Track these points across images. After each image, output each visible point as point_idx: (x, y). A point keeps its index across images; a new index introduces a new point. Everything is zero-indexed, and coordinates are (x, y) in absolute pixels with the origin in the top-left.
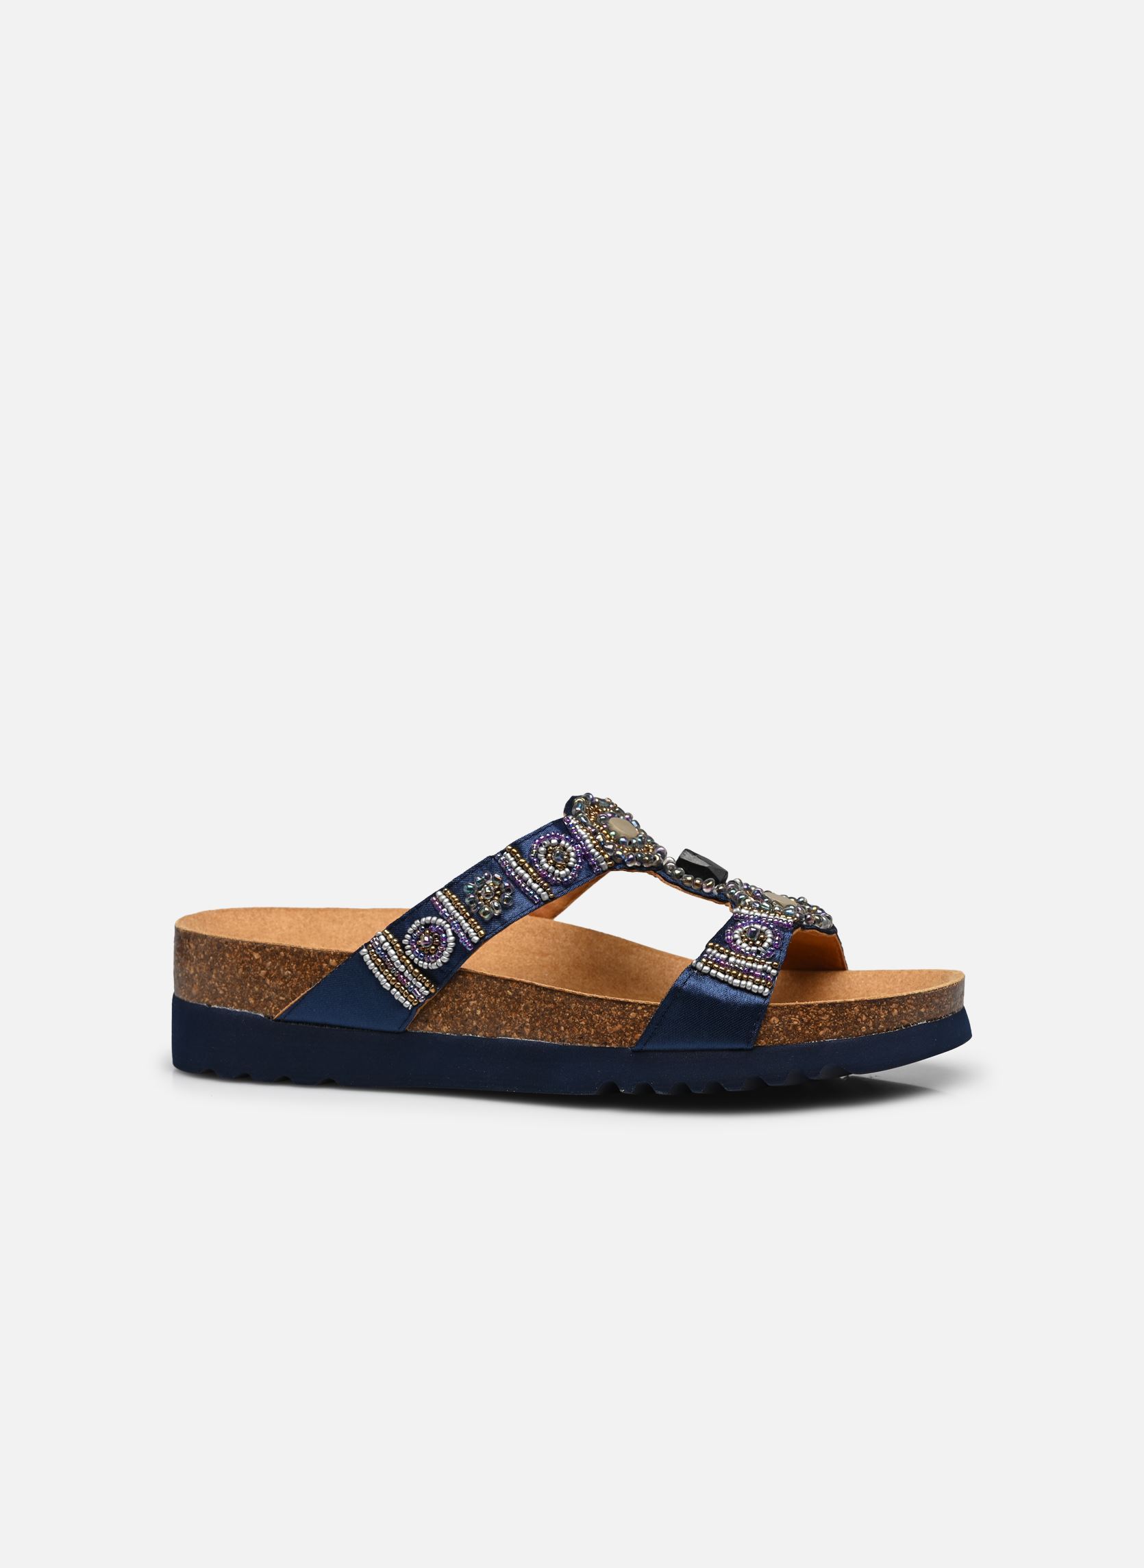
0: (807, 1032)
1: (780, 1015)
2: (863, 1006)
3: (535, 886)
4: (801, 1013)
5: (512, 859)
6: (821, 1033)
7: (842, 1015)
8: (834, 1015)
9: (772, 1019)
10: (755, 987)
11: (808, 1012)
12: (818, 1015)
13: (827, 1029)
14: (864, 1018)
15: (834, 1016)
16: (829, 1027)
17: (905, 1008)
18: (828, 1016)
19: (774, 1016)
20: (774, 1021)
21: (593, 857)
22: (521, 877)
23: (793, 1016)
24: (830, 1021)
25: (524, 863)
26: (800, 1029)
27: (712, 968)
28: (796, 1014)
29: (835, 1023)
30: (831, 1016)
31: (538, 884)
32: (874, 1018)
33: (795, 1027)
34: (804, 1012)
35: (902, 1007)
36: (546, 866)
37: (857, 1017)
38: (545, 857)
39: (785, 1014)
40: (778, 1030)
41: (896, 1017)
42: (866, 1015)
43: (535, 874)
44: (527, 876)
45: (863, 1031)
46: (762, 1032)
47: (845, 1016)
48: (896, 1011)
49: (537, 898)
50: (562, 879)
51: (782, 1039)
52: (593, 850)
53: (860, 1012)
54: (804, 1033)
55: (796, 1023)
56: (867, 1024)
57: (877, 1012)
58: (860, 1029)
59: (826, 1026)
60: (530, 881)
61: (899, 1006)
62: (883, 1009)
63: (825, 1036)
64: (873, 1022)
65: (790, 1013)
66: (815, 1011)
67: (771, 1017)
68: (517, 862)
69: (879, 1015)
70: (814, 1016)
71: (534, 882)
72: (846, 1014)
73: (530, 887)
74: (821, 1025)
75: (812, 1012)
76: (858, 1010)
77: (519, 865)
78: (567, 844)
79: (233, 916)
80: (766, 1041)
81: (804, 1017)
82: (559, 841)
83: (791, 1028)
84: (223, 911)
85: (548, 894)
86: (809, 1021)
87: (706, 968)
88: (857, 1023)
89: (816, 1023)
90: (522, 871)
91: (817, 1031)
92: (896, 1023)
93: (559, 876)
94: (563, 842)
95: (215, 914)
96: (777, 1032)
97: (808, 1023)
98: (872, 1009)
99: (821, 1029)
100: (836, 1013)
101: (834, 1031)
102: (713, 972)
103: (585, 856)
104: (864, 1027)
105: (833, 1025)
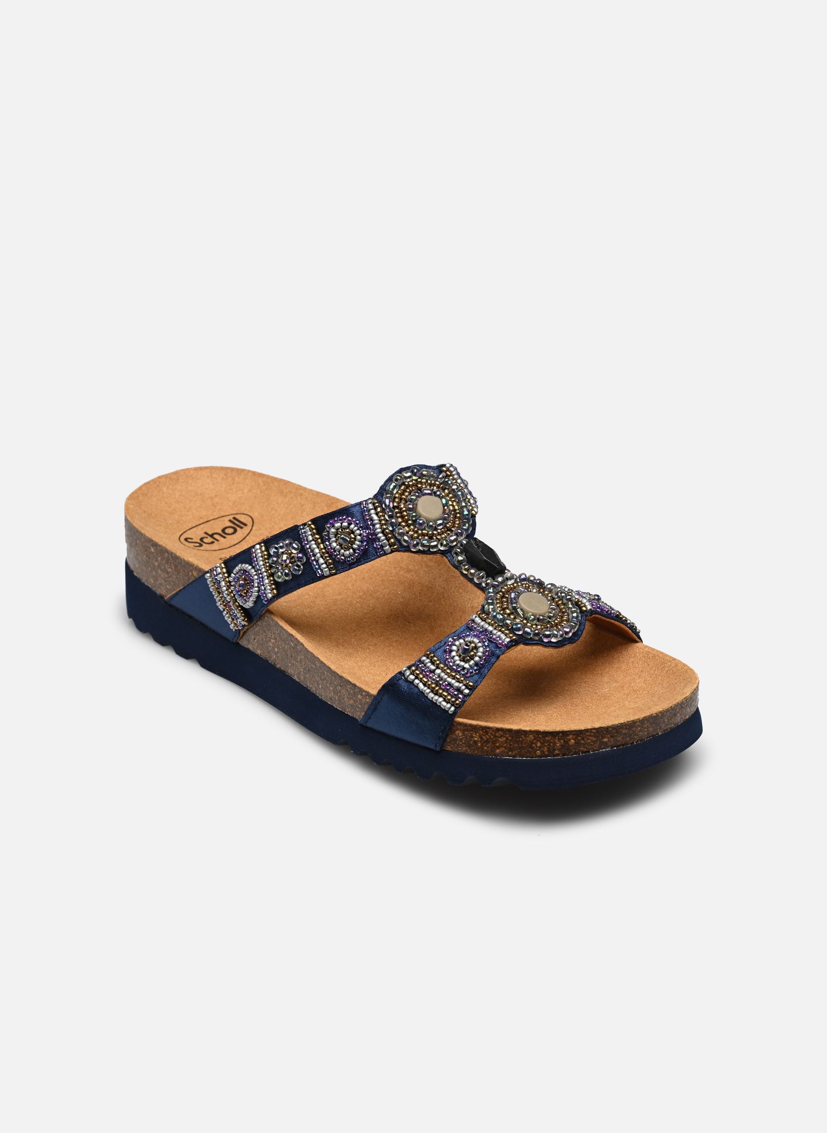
0: (485, 748)
1: (463, 730)
2: (538, 735)
3: (321, 561)
4: (481, 732)
5: (310, 533)
6: (498, 751)
7: (518, 740)
8: (510, 738)
9: (457, 732)
10: (444, 703)
11: (487, 733)
12: (495, 736)
13: (503, 749)
14: (539, 744)
15: (511, 740)
16: (505, 748)
17: (583, 739)
18: (504, 739)
19: (459, 730)
20: (458, 734)
21: (379, 541)
22: (312, 551)
23: (474, 733)
24: (506, 742)
25: (318, 539)
26: (479, 745)
27: (417, 678)
28: (477, 732)
29: (511, 745)
30: (507, 739)
31: (324, 559)
32: (549, 745)
33: (475, 742)
34: (483, 732)
35: (579, 738)
36: (334, 544)
37: (532, 743)
38: (335, 537)
39: (467, 730)
40: (461, 741)
41: (572, 746)
42: (541, 743)
43: (324, 551)
44: (317, 550)
45: (537, 754)
46: (448, 740)
47: (520, 741)
48: (573, 741)
49: (320, 573)
50: (345, 557)
51: (464, 749)
52: (380, 535)
53: (535, 739)
54: (483, 749)
55: (476, 739)
56: (542, 749)
57: (552, 740)
58: (535, 753)
59: (502, 747)
60: (319, 555)
61: (577, 737)
62: (559, 739)
63: (502, 754)
64: (548, 748)
65: (472, 731)
66: (493, 733)
67: (456, 731)
68: (312, 536)
69: (555, 744)
70: (492, 737)
71: (322, 557)
72: (521, 739)
73: (317, 561)
74: (498, 744)
75: (491, 733)
76: (533, 738)
77: (313, 540)
78: (356, 528)
79: (209, 474)
80: (452, 748)
81: (484, 736)
82: (350, 524)
83: (471, 743)
84: (201, 469)
85: (330, 570)
86: (488, 739)
87: (412, 677)
88: (532, 748)
89: (494, 742)
90: (314, 546)
91: (494, 749)
92: (574, 750)
93: (343, 555)
94: (352, 526)
95: (192, 472)
96: (461, 743)
97: (487, 741)
98: (547, 738)
99: (498, 748)
100: (512, 737)
101: (510, 751)
102: (417, 681)
103: (372, 539)
104: (538, 752)
105: (508, 746)
